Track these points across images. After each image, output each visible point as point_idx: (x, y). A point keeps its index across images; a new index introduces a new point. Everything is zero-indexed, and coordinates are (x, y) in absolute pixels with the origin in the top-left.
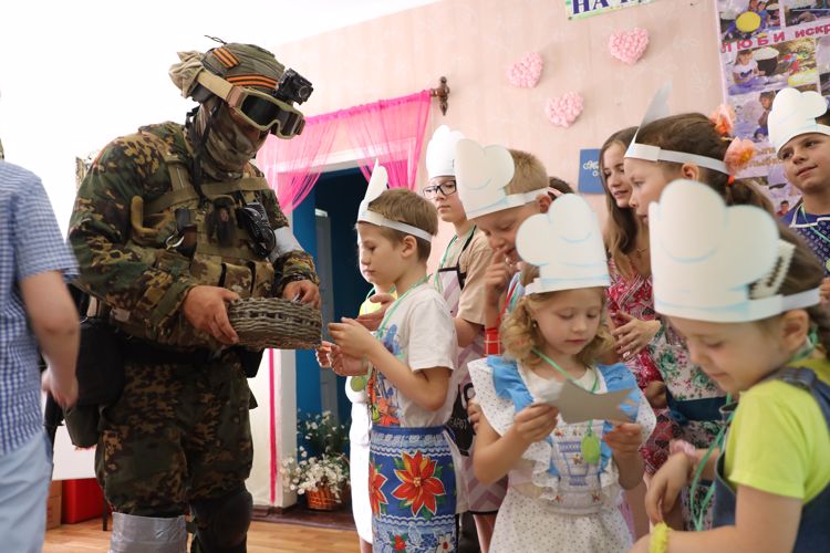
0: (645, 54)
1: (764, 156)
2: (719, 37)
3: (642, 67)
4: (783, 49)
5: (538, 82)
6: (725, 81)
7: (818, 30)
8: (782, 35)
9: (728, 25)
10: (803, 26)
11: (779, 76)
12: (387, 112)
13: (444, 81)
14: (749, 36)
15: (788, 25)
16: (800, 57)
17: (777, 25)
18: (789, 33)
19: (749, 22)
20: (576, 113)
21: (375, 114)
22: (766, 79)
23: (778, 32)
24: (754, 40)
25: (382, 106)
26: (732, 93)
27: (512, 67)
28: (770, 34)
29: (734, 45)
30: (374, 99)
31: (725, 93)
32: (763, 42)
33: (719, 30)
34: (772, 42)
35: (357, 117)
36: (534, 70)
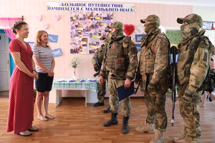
0: (59, 20)
1: (75, 40)
2: (70, 20)
3: (58, 22)
4: (79, 24)
5: (41, 21)
6: (70, 27)
7: (83, 22)
8: (79, 22)
9: (71, 18)
10: (82, 21)
11: (78, 28)
12: (11, 21)
13: (23, 16)
14: (74, 21)
15: (80, 20)
16: (81, 26)
17: (78, 20)
18: (80, 21)
19: (75, 18)
20: (47, 28)
21: (8, 20)
22: (76, 28)
23: (78, 21)
24: (75, 21)
25: (9, 19)
26: (71, 29)
27: (36, 17)
28: (77, 21)
29: (72, 21)
30: (8, 17)
31: (70, 29)
32: (76, 22)
33: (70, 18)
34: (77, 22)
35: (3, 20)
36: (40, 18)
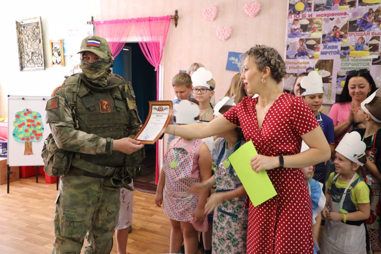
0: (259, 13)
1: (297, 65)
2: (288, 11)
3: (257, 19)
4: (311, 21)
5: (215, 19)
6: (287, 32)
7: (325, 15)
8: (311, 15)
9: (292, 6)
10: (320, 12)
11: (307, 33)
12: (153, 23)
13: (176, 12)
14: (299, 13)
15: (315, 10)
16: (316, 26)
17: (310, 10)
18: (314, 14)
19: (300, 7)
20: (228, 36)
21: (147, 23)
22: (303, 33)
23: (310, 13)
24: (301, 15)
25: (150, 20)
26: (289, 37)
27: (204, 11)
28: (307, 13)
29: (293, 16)
30: (147, 15)
31: (286, 36)
32: (304, 17)
33: (288, 8)
34: (307, 17)
35: (139, 23)
36: (214, 14)
